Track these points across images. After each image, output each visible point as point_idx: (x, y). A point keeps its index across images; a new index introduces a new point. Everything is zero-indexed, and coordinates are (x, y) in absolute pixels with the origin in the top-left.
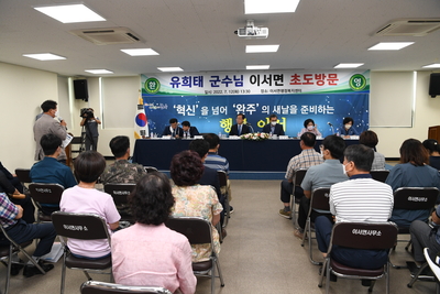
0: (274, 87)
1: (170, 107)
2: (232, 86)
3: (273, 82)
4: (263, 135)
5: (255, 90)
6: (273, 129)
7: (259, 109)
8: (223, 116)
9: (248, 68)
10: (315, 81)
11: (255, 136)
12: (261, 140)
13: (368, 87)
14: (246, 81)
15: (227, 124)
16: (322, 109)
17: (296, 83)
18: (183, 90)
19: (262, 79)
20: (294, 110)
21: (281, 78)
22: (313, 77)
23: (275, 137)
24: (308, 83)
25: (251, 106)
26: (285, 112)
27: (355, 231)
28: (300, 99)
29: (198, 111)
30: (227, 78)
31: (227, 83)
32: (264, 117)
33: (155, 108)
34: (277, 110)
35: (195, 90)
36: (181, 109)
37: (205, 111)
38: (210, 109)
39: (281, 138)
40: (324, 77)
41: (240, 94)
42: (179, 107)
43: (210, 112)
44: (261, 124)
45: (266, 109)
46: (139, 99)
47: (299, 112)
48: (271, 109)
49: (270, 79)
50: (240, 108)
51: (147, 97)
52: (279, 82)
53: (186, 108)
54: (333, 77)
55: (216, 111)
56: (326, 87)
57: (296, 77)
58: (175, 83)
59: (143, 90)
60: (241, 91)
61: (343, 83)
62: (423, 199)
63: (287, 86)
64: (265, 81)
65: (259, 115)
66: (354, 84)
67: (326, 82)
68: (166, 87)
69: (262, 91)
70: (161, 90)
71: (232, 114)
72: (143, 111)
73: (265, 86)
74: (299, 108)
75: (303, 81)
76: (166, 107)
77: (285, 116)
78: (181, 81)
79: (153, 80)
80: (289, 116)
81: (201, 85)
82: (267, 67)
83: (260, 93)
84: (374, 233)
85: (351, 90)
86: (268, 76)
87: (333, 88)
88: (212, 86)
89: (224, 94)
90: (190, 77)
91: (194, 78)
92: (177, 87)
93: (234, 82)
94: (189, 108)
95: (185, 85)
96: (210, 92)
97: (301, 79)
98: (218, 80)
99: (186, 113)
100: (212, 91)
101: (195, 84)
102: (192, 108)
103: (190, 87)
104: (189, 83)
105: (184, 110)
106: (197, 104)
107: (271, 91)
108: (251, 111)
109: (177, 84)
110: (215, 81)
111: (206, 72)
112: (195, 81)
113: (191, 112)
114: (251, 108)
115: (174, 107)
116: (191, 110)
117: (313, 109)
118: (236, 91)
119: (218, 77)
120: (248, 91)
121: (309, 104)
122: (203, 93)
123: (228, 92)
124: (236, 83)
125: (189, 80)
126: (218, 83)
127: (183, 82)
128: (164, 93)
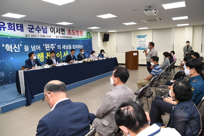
0: (61, 35)
2: (41, 33)
3: (61, 32)
5: (53, 36)
7: (56, 47)
8: (38, 52)
10: (76, 33)
13: (91, 37)
14: (48, 30)
15: (41, 57)
16: (79, 46)
17: (70, 34)
20: (70, 47)
21: (63, 30)
22: (75, 31)
24: (74, 34)
25: (52, 45)
26: (67, 48)
28: (71, 42)
29: (22, 49)
30: (38, 27)
31: (38, 30)
32: (58, 51)
34: (64, 47)
35: (18, 34)
36: (9, 47)
37: (27, 49)
38: (30, 47)
41: (46, 38)
42: (7, 46)
43: (30, 49)
44: (58, 55)
45: (59, 47)
48: (61, 47)
49: (59, 30)
50: (47, 47)
52: (63, 33)
53: (13, 46)
54: (82, 32)
55: (34, 48)
56: (80, 37)
57: (69, 30)
58: (2, 27)
60: (46, 36)
63: (66, 35)
64: (57, 31)
66: (88, 36)
67: (80, 34)
71: (43, 50)
73: (57, 34)
74: (72, 46)
75: (72, 33)
77: (67, 50)
78: (6, 26)
81: (22, 30)
83: (56, 38)
85: (87, 38)
87: (82, 37)
88: (30, 32)
89: (37, 37)
90: (14, 24)
91: (17, 25)
92: (4, 30)
93: (42, 30)
94: (15, 47)
95: (10, 29)
96: (29, 36)
97: (71, 31)
98: (33, 28)
99: (13, 50)
100: (30, 35)
101: (17, 29)
102: (17, 46)
103: (15, 31)
104: (13, 28)
105: (11, 48)
106: (21, 43)
107: (60, 37)
108: (53, 48)
109: (4, 28)
110: (31, 29)
111: (25, 21)
112: (17, 27)
113: (17, 50)
114: (52, 46)
115: (3, 46)
116: (17, 48)
117: (76, 46)
118: (44, 36)
119: (33, 26)
120: (50, 36)
121: (75, 44)
122: (24, 36)
123: (39, 36)
124: (44, 31)
125: (13, 26)
126: (33, 30)
127: (9, 26)
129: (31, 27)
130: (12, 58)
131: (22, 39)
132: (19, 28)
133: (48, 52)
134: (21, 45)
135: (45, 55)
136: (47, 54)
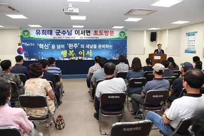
0: (86, 36)
1: (36, 45)
2: (66, 35)
3: (86, 34)
4: (80, 58)
5: (77, 37)
7: (79, 46)
8: (62, 49)
9: (74, 26)
10: (104, 34)
11: (77, 59)
12: (79, 60)
13: (126, 37)
14: (73, 33)
15: (64, 53)
16: (107, 46)
17: (96, 34)
18: (42, 36)
19: (80, 32)
20: (95, 47)
21: (89, 32)
22: (104, 32)
23: (86, 59)
24: (101, 35)
25: (76, 44)
26: (91, 47)
27: (109, 97)
28: (97, 42)
29: (50, 47)
30: (64, 31)
32: (82, 50)
33: (28, 45)
34: (88, 46)
35: (48, 37)
36: (41, 46)
37: (53, 47)
38: (56, 46)
39: (89, 59)
40: (108, 32)
42: (40, 45)
43: (56, 47)
44: (81, 53)
45: (82, 46)
46: (19, 40)
47: (97, 47)
48: (85, 46)
49: (84, 32)
50: (70, 46)
51: (23, 39)
52: (88, 34)
53: (44, 45)
54: (112, 32)
55: (59, 47)
56: (109, 37)
57: (96, 32)
58: (38, 33)
59: (21, 36)
60: (71, 38)
61: (116, 35)
62: (140, 83)
63: (92, 36)
64: (82, 33)
65: (79, 49)
66: (121, 36)
67: (109, 35)
68: (33, 35)
69: (81, 38)
70: (31, 36)
71: (67, 48)
72: (21, 47)
73: (82, 36)
74: (97, 46)
75: (99, 33)
76: (34, 45)
77: (91, 49)
78: (41, 32)
79: (26, 31)
80: (93, 49)
81: (51, 34)
82: (82, 27)
83: (79, 39)
84: (117, 97)
87: (112, 37)
88: (57, 35)
89: (63, 39)
91: (48, 31)
92: (39, 35)
94: (46, 45)
95: (43, 34)
97: (98, 32)
98: (60, 32)
99: (44, 48)
100: (57, 37)
103: (46, 35)
104: (45, 33)
106: (50, 43)
107: (85, 38)
108: (76, 47)
110: (58, 33)
111: (54, 28)
113: (47, 47)
114: (76, 45)
115: (38, 45)
116: (47, 46)
117: (103, 46)
120: (74, 38)
121: (102, 44)
122: (52, 38)
123: (64, 37)
124: (68, 34)
125: (45, 31)
126: (59, 34)
128: (32, 38)
129: (58, 31)
130: (42, 53)
131: (51, 40)
132: (49, 33)
135: (68, 52)
136: (70, 51)
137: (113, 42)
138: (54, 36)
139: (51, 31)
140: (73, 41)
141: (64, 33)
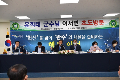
0: (74, 26)
1: (24, 36)
2: (54, 26)
3: (74, 24)
4: (70, 51)
5: (65, 28)
6: (75, 47)
7: (67, 37)
8: (50, 41)
10: (93, 23)
11: (66, 52)
12: (69, 54)
13: (118, 26)
14: (61, 24)
15: (52, 45)
16: (97, 36)
17: (84, 25)
18: (30, 28)
19: (68, 23)
20: (84, 37)
21: (77, 22)
22: (92, 22)
23: (77, 52)
24: (90, 24)
25: (63, 35)
26: (80, 38)
28: (86, 32)
29: (38, 38)
30: (52, 22)
31: (52, 25)
33: (17, 37)
34: (76, 37)
35: (36, 28)
36: (29, 38)
37: (41, 38)
38: (44, 37)
39: (81, 52)
40: (97, 21)
41: (58, 30)
42: (29, 36)
43: (44, 39)
44: (69, 44)
45: (70, 37)
46: (9, 32)
47: (86, 38)
48: (73, 37)
49: (72, 23)
50: (58, 37)
51: (13, 32)
52: (76, 24)
53: (32, 37)
54: (102, 22)
55: (47, 38)
56: (99, 26)
57: (84, 22)
58: (27, 25)
59: (11, 29)
60: (59, 28)
61: (106, 24)
63: (80, 26)
64: (70, 24)
65: (67, 40)
66: (112, 25)
67: (99, 24)
68: (22, 27)
69: (69, 28)
70: (20, 28)
71: (54, 39)
73: (70, 26)
74: (86, 36)
75: (87, 23)
76: (22, 36)
77: (80, 40)
78: (30, 24)
79: (16, 24)
81: (39, 26)
83: (67, 30)
85: (110, 27)
86: (71, 22)
87: (102, 27)
88: (45, 26)
89: (50, 30)
90: (34, 22)
91: (36, 22)
92: (28, 27)
93: (55, 24)
94: (34, 37)
96: (44, 29)
98: (48, 24)
99: (32, 39)
101: (36, 26)
102: (35, 37)
103: (34, 27)
104: (33, 25)
105: (31, 38)
106: (38, 35)
107: (73, 28)
108: (63, 38)
109: (28, 26)
110: (46, 24)
111: (42, 19)
112: (36, 24)
113: (35, 39)
114: (64, 37)
115: (26, 36)
117: (93, 37)
118: (56, 29)
119: (47, 22)
120: (62, 29)
121: (91, 34)
122: (40, 30)
123: (52, 29)
124: (56, 25)
125: (33, 23)
126: (47, 25)
127: (31, 24)
128: (21, 30)
129: (46, 23)
130: (31, 44)
131: (39, 32)
132: (37, 25)
133: (58, 41)
134: (37, 36)
135: (56, 43)
136: (58, 42)
137: (103, 32)
138: (42, 28)
139: (39, 23)
140: (61, 32)
141: (52, 24)
